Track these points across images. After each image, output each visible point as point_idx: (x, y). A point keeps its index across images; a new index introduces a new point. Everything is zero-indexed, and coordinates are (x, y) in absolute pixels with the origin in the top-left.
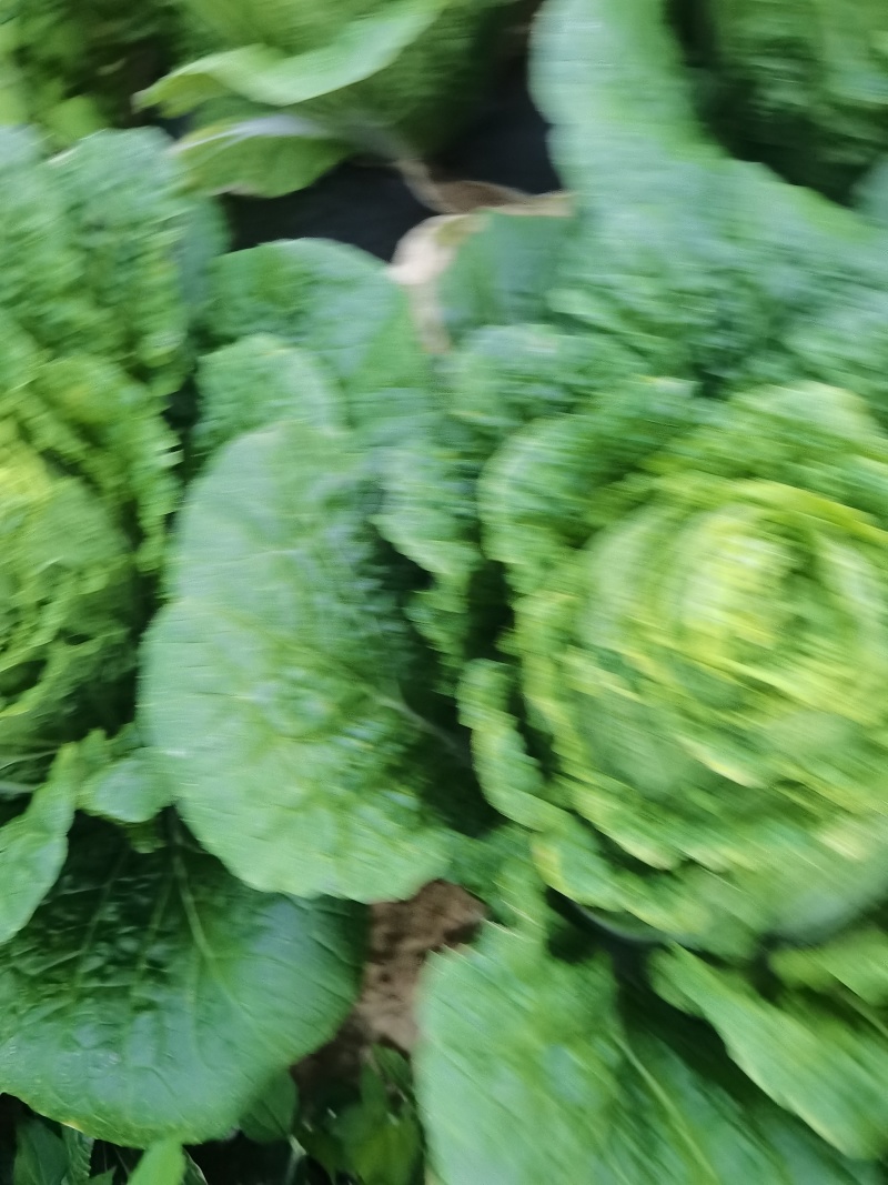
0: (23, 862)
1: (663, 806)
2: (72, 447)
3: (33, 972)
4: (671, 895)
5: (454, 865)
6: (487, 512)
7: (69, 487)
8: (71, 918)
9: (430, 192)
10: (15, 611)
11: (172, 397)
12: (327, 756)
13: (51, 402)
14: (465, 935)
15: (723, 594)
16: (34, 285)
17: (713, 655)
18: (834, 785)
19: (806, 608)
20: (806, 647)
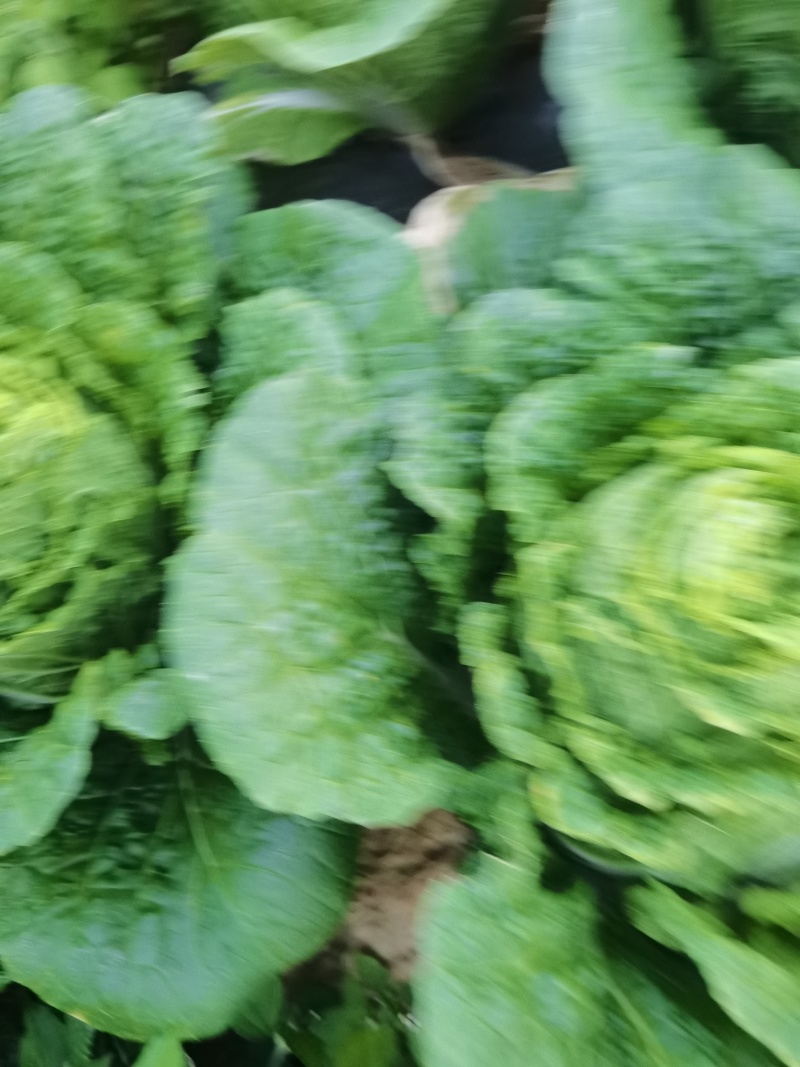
0: (48, 772)
1: (651, 749)
2: (106, 385)
3: (48, 871)
4: (655, 836)
5: (453, 795)
6: (493, 464)
7: (100, 422)
8: (84, 822)
10: (46, 536)
11: (199, 343)
12: (333, 686)
13: (90, 344)
15: (722, 553)
16: (76, 234)
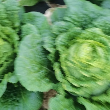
0: (1, 89)
1: (78, 80)
2: (6, 38)
3: (3, 102)
4: (79, 90)
5: (54, 87)
6: (56, 44)
7: (6, 43)
8: (7, 95)
9: (50, 5)
11: (18, 32)
12: (37, 74)
13: (3, 33)
14: (55, 96)
15: (85, 54)
17: (84, 61)
18: (99, 76)
19: (95, 55)
20: (95, 60)
